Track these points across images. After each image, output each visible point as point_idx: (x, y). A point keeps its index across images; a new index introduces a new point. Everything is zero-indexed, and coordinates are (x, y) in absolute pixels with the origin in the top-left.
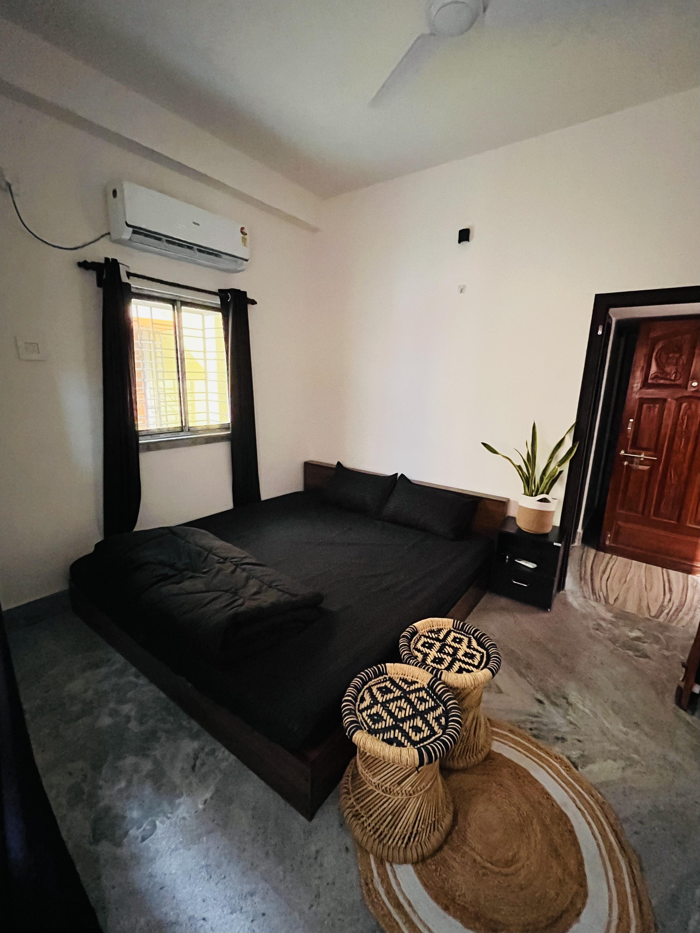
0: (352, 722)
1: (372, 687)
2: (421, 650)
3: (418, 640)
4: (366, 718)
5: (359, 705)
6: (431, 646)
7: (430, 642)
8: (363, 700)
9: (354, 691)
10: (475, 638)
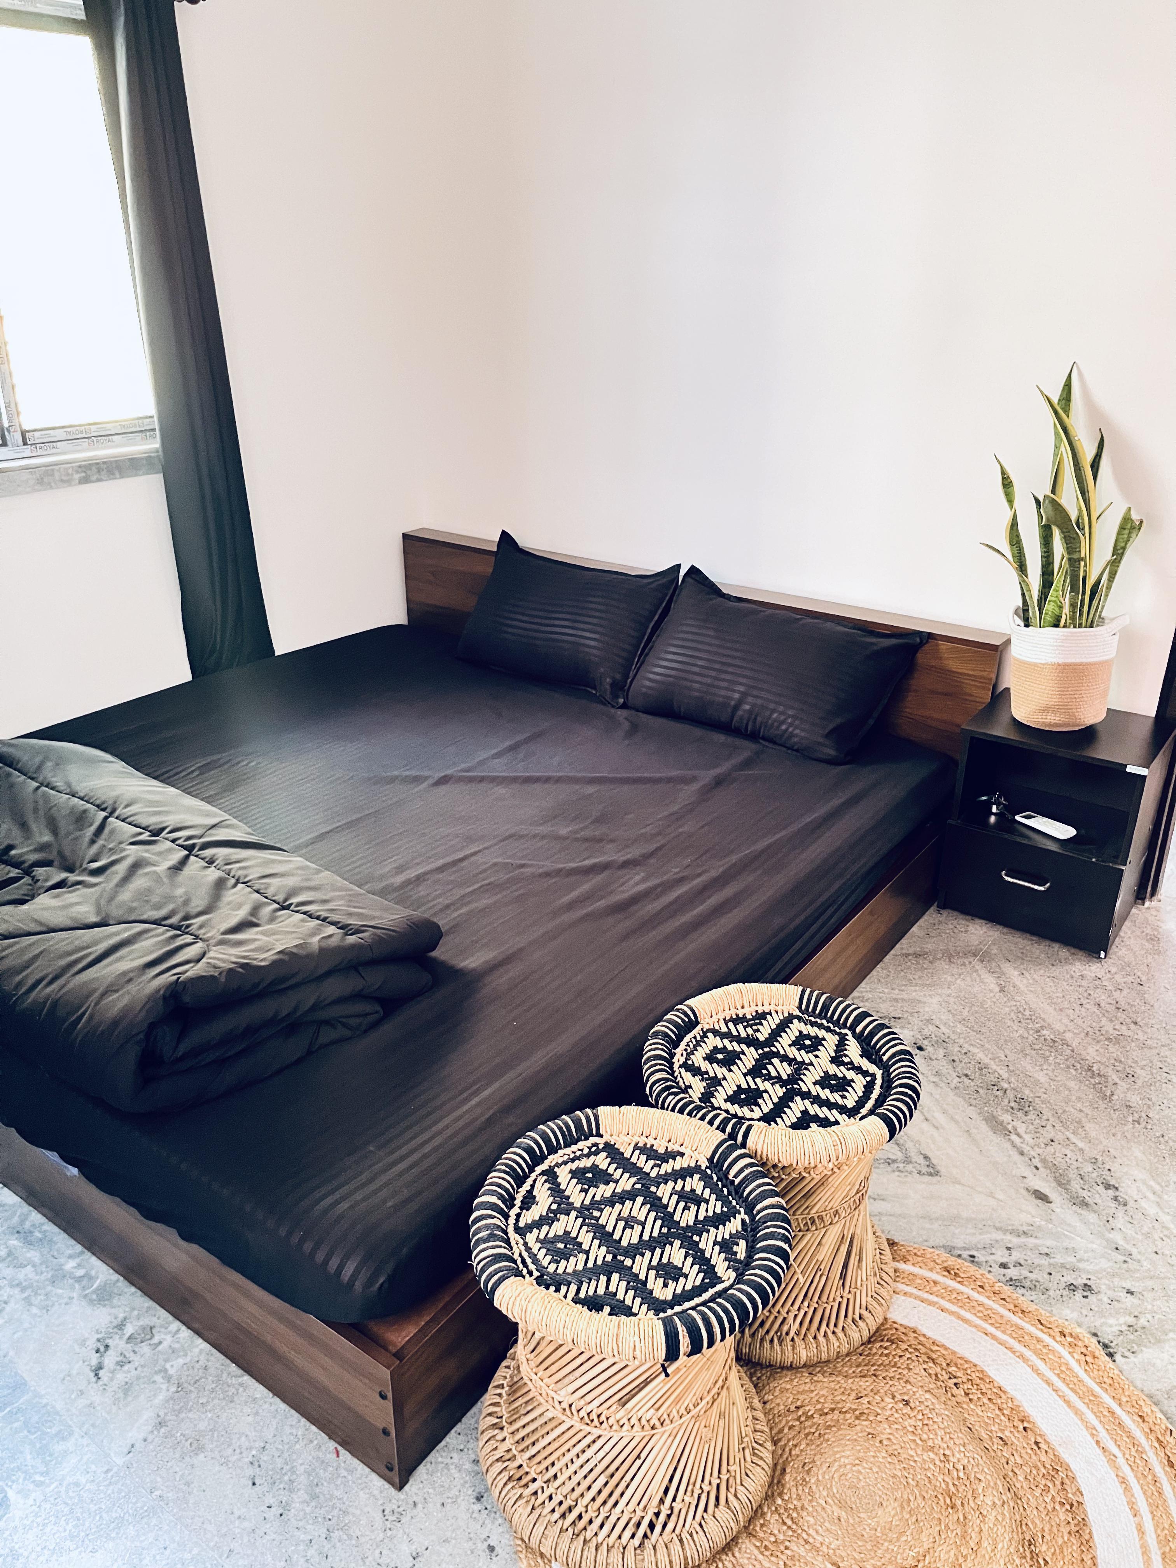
0: (498, 1258)
1: (556, 1169)
2: (703, 1069)
3: (698, 1044)
4: (535, 1247)
5: (518, 1216)
6: (730, 1060)
7: (730, 1048)
8: (529, 1201)
9: (507, 1182)
10: (858, 1037)
